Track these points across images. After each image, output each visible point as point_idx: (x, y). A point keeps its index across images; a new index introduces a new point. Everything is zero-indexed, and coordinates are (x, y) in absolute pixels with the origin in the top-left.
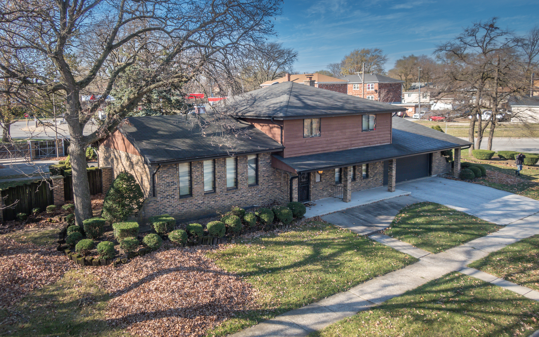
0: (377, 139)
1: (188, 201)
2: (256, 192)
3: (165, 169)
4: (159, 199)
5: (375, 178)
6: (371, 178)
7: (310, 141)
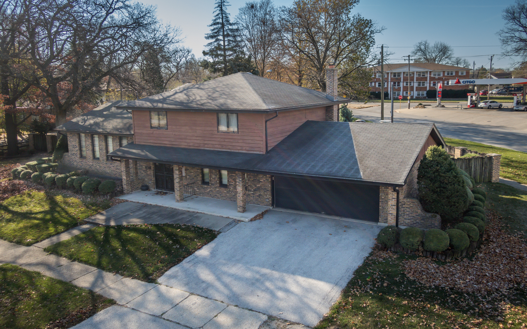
3: (72, 136)
4: (70, 154)
5: (258, 194)
6: (250, 191)
7: (157, 132)
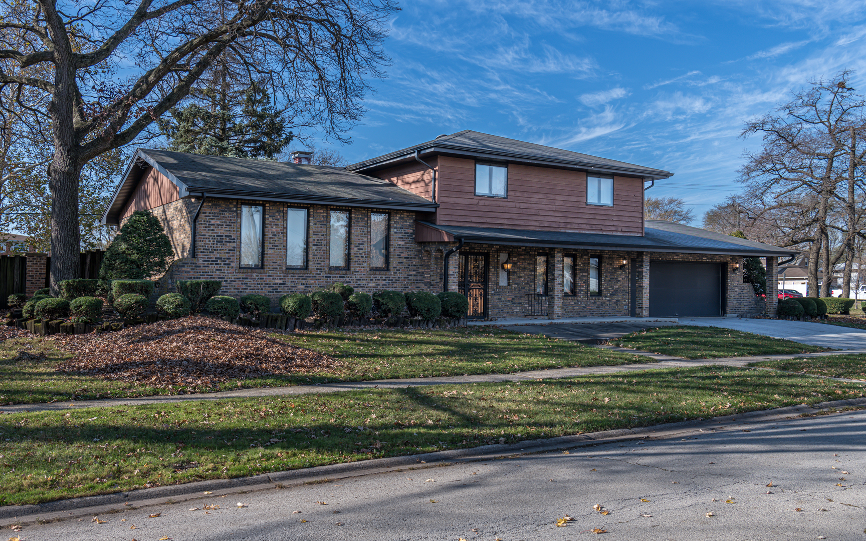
0: (616, 223)
1: (254, 275)
2: (384, 282)
3: (217, 211)
4: (201, 261)
5: (615, 299)
6: (606, 297)
7: (487, 203)
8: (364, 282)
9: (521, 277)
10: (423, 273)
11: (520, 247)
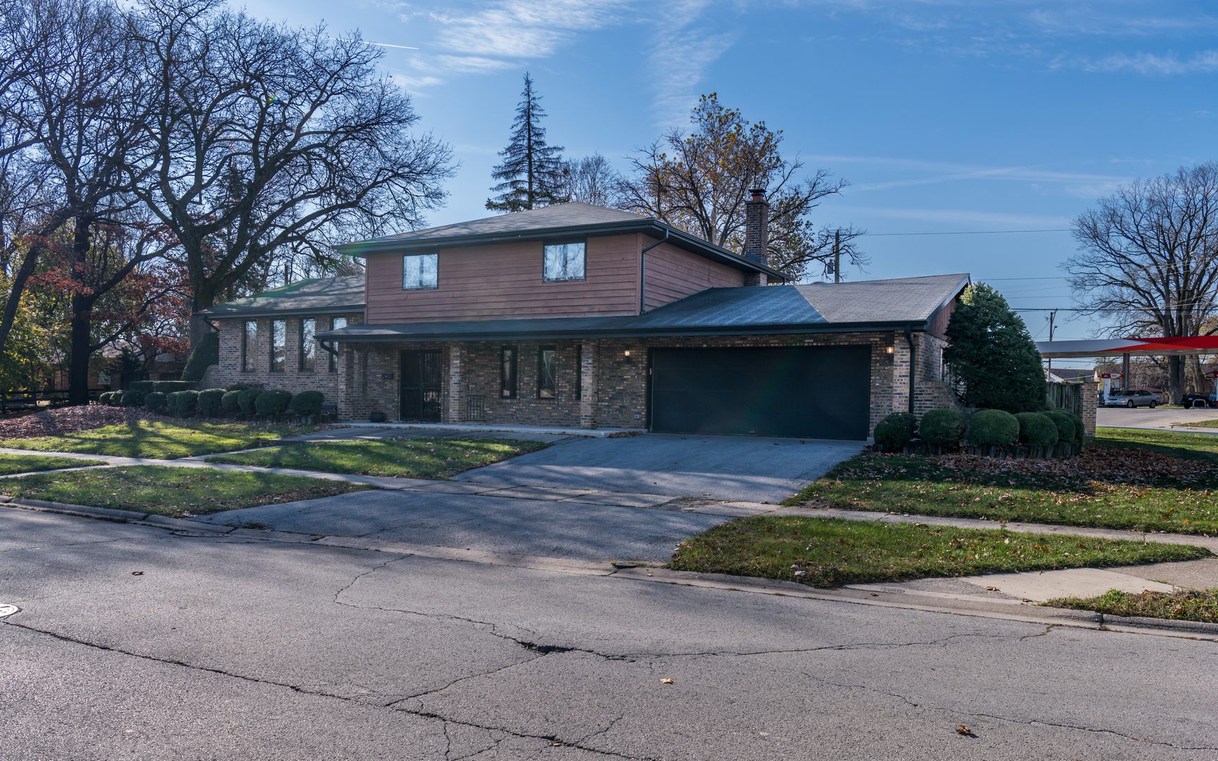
3: (229, 328)
4: (220, 367)
5: (618, 404)
6: (602, 402)
7: (416, 296)
8: (325, 382)
9: (480, 376)
10: (375, 373)
11: (479, 342)
